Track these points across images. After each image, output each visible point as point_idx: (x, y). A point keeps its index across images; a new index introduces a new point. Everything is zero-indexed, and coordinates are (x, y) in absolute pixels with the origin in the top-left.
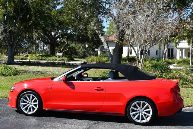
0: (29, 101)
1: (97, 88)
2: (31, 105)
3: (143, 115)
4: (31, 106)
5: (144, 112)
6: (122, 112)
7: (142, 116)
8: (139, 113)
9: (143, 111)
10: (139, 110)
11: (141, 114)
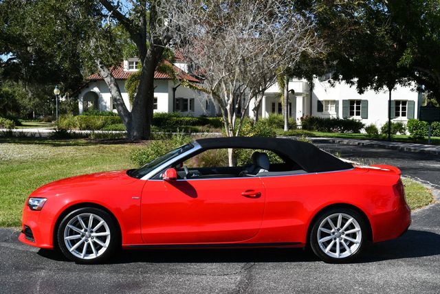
0: (86, 231)
1: (247, 191)
2: (90, 239)
3: (342, 241)
4: (90, 241)
5: (343, 236)
6: (301, 239)
7: (341, 244)
8: (335, 239)
9: (343, 233)
10: (334, 233)
11: (337, 240)
